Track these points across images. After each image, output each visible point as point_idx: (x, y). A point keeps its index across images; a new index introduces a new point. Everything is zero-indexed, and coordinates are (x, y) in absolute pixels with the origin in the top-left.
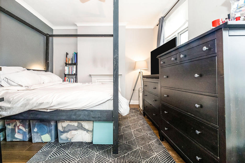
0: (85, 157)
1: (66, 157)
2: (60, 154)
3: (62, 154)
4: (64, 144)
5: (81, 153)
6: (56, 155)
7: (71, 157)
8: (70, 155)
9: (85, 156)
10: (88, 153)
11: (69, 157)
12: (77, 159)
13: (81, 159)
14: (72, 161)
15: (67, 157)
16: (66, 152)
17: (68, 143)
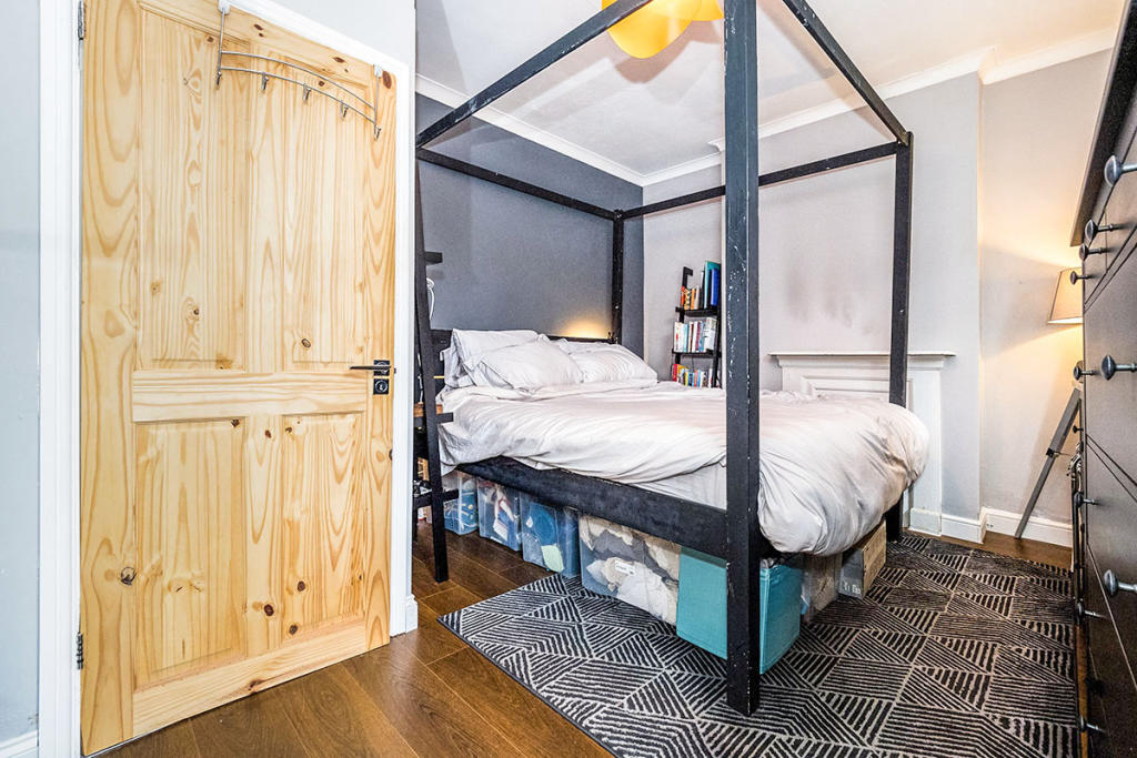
0: (623, 662)
1: (572, 634)
2: (561, 619)
3: (568, 620)
4: (594, 595)
5: (621, 645)
6: (551, 614)
7: (584, 641)
8: (585, 633)
9: (624, 658)
10: (640, 653)
11: (579, 637)
12: (594, 654)
13: (607, 660)
14: (579, 653)
15: (575, 634)
16: (580, 621)
17: (604, 597)
